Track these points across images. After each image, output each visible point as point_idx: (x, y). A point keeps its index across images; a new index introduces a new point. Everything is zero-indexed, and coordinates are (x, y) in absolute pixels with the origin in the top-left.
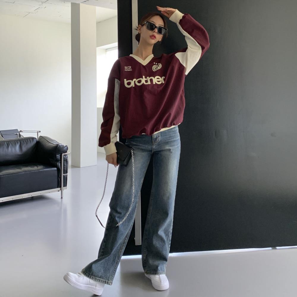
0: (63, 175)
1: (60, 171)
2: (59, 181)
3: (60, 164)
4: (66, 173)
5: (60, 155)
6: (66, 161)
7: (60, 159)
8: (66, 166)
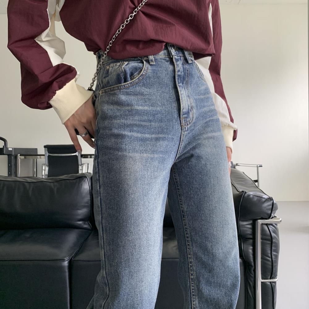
0: (260, 280)
1: (250, 270)
2: (250, 295)
3: (251, 247)
4: (269, 277)
5: (251, 222)
6: (270, 242)
7: (250, 235)
8: (270, 255)
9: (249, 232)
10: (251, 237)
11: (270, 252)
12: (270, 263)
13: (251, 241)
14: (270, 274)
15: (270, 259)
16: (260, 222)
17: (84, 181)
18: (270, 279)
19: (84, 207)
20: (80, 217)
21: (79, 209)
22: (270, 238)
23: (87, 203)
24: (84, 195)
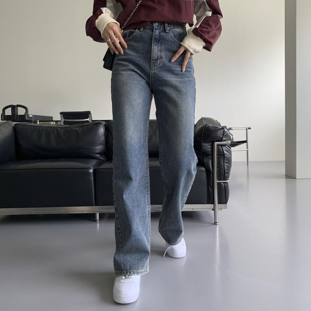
1: (210, 174)
2: (210, 192)
3: (211, 160)
4: (223, 180)
5: (211, 144)
6: (223, 157)
7: (210, 152)
8: (223, 165)
9: (210, 150)
10: (211, 153)
11: (223, 163)
12: (223, 170)
13: (211, 156)
14: (223, 177)
15: (223, 168)
16: (216, 143)
17: (100, 126)
18: (224, 180)
19: (101, 144)
20: (98, 151)
21: (97, 146)
22: (223, 154)
23: (103, 141)
24: (100, 135)
